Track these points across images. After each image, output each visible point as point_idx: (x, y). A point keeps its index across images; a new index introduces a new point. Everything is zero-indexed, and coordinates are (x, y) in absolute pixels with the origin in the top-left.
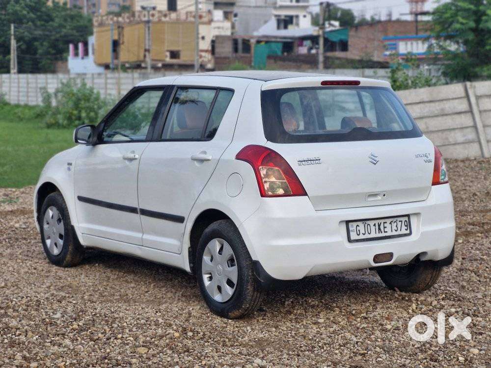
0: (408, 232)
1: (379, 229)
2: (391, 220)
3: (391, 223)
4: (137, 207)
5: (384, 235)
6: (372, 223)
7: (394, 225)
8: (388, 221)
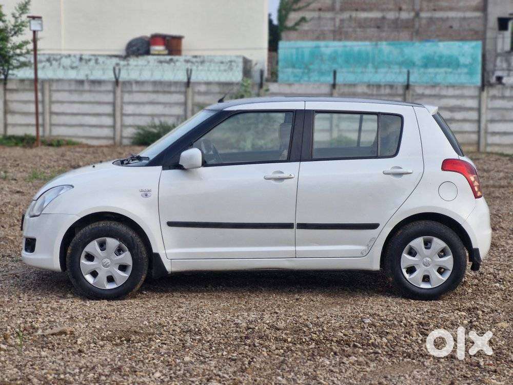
4: (294, 222)
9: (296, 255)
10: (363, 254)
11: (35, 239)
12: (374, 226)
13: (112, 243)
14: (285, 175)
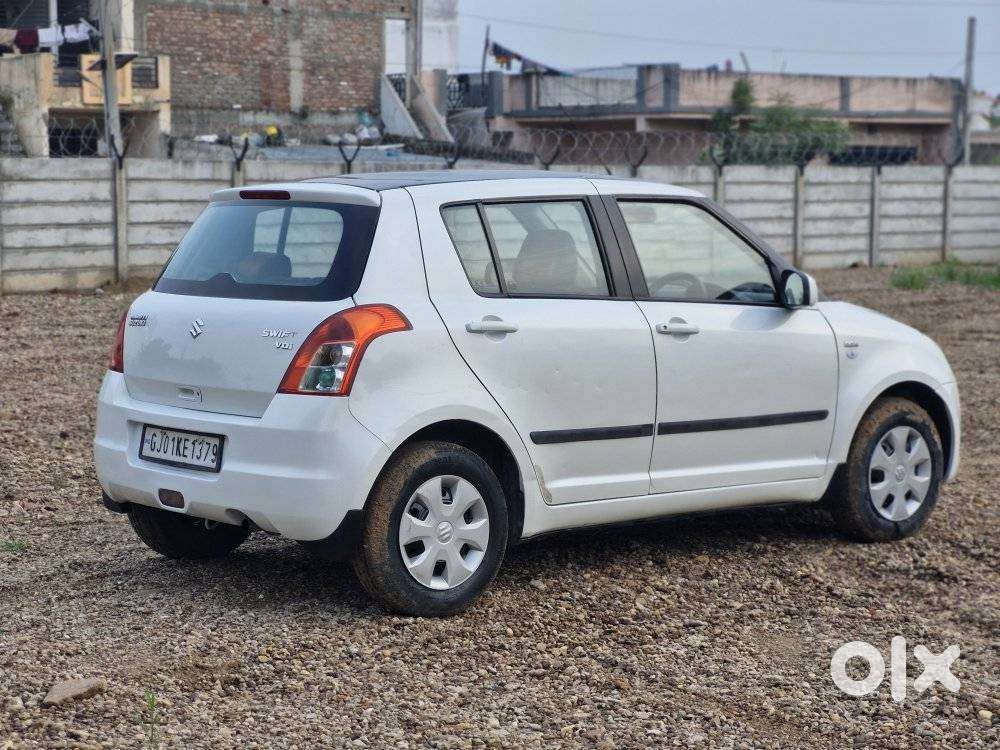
0: (214, 465)
1: (178, 449)
2: (195, 437)
3: (193, 443)
5: (181, 459)
6: (171, 435)
7: (198, 447)
8: (192, 438)
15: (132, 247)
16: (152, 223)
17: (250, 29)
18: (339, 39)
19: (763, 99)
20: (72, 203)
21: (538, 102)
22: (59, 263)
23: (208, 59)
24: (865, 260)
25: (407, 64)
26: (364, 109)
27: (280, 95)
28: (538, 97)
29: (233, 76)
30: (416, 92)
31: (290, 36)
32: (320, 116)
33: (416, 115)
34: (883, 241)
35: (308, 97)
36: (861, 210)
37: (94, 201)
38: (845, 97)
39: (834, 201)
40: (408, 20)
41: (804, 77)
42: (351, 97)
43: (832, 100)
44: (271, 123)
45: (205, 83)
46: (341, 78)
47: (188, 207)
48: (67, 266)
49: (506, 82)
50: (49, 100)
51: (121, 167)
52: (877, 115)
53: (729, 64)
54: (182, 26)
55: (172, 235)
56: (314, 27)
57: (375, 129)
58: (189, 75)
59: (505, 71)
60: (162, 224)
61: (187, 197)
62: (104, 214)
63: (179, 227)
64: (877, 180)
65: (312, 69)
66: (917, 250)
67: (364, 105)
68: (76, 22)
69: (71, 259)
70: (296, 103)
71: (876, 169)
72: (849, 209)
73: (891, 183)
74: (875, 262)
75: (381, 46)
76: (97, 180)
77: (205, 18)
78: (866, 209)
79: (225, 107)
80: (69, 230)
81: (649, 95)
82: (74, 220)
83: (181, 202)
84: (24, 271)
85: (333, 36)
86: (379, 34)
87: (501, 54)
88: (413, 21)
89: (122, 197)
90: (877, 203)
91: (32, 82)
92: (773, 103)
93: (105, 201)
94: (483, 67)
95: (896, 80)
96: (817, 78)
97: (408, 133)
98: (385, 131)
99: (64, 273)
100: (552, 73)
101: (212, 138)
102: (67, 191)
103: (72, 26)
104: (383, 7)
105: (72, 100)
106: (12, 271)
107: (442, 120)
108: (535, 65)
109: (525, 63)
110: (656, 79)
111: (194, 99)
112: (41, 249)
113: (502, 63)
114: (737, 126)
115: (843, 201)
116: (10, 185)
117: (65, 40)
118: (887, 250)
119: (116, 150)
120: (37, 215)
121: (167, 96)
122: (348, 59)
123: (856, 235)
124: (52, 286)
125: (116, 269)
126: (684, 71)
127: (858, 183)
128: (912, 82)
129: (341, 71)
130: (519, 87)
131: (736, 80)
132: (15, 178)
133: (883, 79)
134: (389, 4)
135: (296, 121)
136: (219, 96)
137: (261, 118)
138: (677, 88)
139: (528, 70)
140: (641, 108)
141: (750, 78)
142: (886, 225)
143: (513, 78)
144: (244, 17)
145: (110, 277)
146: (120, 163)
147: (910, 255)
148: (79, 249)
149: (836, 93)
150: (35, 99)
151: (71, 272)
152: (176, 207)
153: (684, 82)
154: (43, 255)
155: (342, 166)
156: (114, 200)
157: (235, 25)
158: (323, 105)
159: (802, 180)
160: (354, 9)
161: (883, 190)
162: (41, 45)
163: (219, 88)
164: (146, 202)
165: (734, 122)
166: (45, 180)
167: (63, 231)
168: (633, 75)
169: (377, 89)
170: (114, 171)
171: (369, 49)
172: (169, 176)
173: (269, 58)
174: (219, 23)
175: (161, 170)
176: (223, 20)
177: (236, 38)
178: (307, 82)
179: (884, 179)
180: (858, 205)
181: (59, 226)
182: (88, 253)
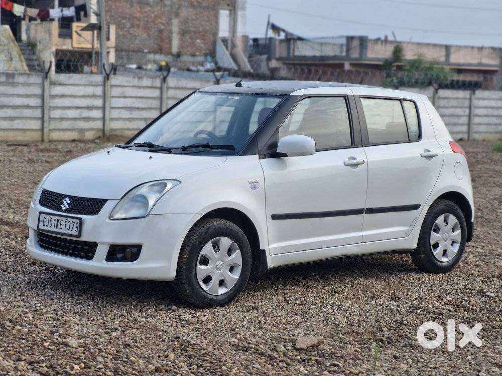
9: (362, 240)
10: (407, 234)
11: (142, 246)
12: (416, 207)
13: (225, 242)
14: (358, 160)
15: (112, 119)
16: (122, 108)
17: (153, 12)
18: (198, 19)
19: (409, 55)
20: (83, 96)
21: (293, 53)
22: (76, 127)
23: (132, 26)
24: (465, 136)
25: (230, 31)
26: (208, 54)
27: (167, 46)
28: (294, 50)
29: (145, 35)
30: (234, 46)
31: (173, 16)
32: (186, 56)
33: (234, 57)
34: (475, 128)
35: (181, 47)
36: (464, 112)
37: (94, 96)
38: (448, 55)
39: (452, 107)
40: (230, 10)
41: (428, 45)
42: (201, 48)
43: (441, 56)
44: (163, 60)
45: (131, 39)
46: (197, 38)
47: (139, 100)
48: (80, 128)
49: (277, 43)
50: (56, 45)
51: (108, 79)
52: (464, 65)
53: (386, 37)
54: (120, 10)
55: (131, 114)
56: (185, 12)
57: (213, 64)
58: (123, 35)
59: (277, 37)
60: (126, 108)
61: (139, 95)
62: (99, 102)
63: (135, 110)
64: (473, 98)
65: (183, 33)
66: (491, 133)
67: (208, 52)
68: (69, 7)
69: (83, 125)
70: (175, 49)
71: (472, 92)
72: (459, 111)
73: (479, 99)
74: (471, 138)
75: (217, 23)
76: (96, 85)
77: (132, 6)
78: (467, 111)
79: (140, 51)
80: (82, 110)
81: (352, 51)
82: (84, 105)
83: (136, 97)
84: (59, 130)
85: (194, 17)
86: (216, 17)
87: (275, 28)
88: (233, 12)
89: (108, 94)
90: (472, 108)
91: (47, 35)
92: (416, 57)
93: (99, 96)
94: (266, 34)
95: (473, 48)
96: (435, 45)
97: (230, 67)
98: (218, 65)
99: (78, 132)
100: (300, 39)
101: (134, 66)
102: (81, 91)
103: (66, 8)
104: (219, 4)
105: (67, 45)
106: (54, 130)
107: (246, 60)
108: (291, 34)
109: (287, 34)
110: (356, 43)
111: (125, 47)
112: (68, 119)
113: (276, 33)
114: (395, 68)
115: (456, 107)
116: (54, 87)
117: (63, 15)
118: (476, 132)
119: (105, 71)
120: (67, 102)
121: (114, 45)
122: (201, 29)
123: (462, 125)
124: (72, 138)
125: (103, 130)
126: (371, 40)
127: (464, 98)
128: (481, 49)
129: (197, 35)
130: (284, 45)
131: (395, 45)
132: (57, 83)
133: (466, 47)
134: (222, 2)
135: (175, 59)
136: (137, 46)
137: (158, 57)
138: (366, 48)
139: (289, 37)
140: (347, 58)
141: (402, 44)
142: (476, 120)
143: (281, 41)
144: (151, 6)
145: (100, 134)
146: (107, 77)
147: (488, 135)
148: (86, 120)
149: (443, 53)
150: (49, 44)
151: (82, 131)
152: (134, 100)
153: (370, 45)
154: (69, 122)
155: (215, 82)
156: (104, 96)
157: (146, 10)
158: (188, 51)
159: (437, 96)
160: (204, 4)
161: (475, 102)
162: (51, 18)
163: (137, 41)
164: (119, 97)
165: (394, 66)
166: (72, 85)
167: (79, 111)
168: (344, 41)
169: (214, 43)
170: (104, 82)
171: (211, 24)
172: (131, 85)
173: (162, 27)
174: (139, 9)
175: (127, 81)
176: (141, 8)
177: (146, 17)
178: (181, 39)
179: (476, 97)
180: (462, 110)
181: (77, 108)
182: (90, 122)
